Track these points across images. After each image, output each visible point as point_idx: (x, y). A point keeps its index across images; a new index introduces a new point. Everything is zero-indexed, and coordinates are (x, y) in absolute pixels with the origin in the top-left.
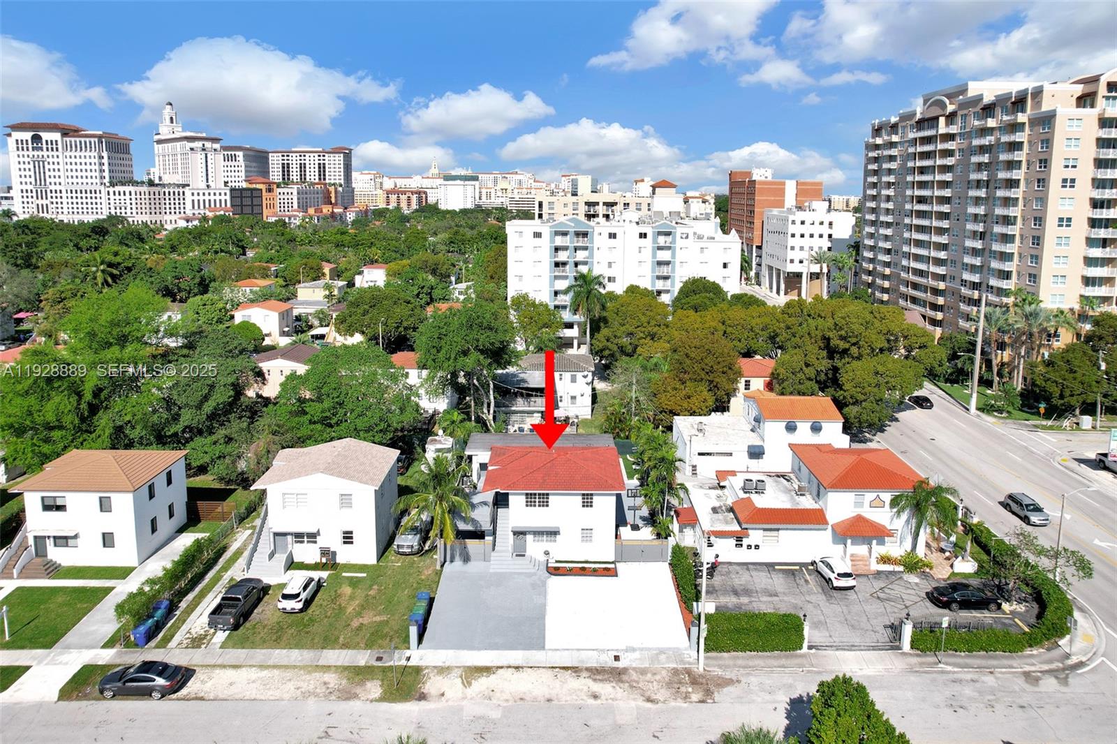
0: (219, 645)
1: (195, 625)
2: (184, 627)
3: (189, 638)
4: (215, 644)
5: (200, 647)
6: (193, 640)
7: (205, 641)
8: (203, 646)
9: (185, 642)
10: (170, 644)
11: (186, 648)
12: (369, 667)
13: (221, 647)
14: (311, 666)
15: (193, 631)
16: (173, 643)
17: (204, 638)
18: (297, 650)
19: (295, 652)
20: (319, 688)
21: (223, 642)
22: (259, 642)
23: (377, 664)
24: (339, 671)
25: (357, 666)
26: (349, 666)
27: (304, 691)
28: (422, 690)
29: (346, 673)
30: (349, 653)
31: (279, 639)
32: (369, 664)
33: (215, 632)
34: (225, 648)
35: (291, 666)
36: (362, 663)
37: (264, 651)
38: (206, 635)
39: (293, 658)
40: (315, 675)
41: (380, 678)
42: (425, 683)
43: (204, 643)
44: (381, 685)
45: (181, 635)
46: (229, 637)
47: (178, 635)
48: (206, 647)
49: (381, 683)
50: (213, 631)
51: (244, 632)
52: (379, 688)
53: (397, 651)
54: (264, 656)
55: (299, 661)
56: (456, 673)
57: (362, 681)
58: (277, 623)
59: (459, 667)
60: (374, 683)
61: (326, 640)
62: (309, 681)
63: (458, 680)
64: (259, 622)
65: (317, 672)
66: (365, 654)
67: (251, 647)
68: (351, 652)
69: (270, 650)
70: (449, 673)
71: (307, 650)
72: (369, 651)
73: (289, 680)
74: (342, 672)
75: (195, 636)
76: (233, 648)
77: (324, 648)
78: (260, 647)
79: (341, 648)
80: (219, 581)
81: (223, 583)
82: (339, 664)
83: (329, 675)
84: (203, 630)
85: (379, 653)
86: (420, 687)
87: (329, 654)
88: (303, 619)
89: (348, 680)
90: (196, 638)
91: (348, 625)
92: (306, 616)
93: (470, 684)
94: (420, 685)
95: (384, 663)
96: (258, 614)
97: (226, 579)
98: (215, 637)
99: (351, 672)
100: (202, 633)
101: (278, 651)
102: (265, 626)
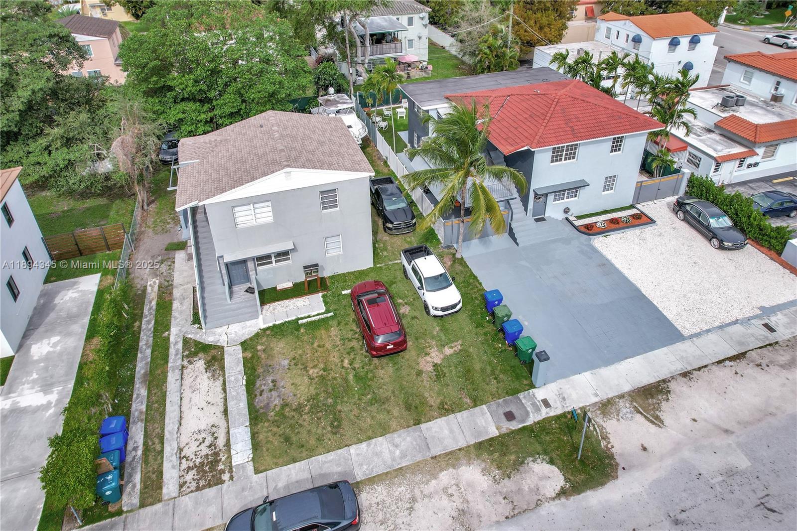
0: (250, 467)
1: (184, 439)
2: (168, 450)
3: (189, 469)
4: (242, 466)
5: (223, 482)
6: (200, 468)
7: (221, 467)
8: (226, 477)
9: (189, 477)
10: (165, 491)
11: (198, 489)
12: (508, 435)
13: (257, 471)
14: (425, 462)
15: (187, 452)
16: (170, 488)
17: (218, 462)
18: (380, 439)
19: (381, 443)
20: (470, 498)
21: (253, 460)
22: (313, 442)
23: (515, 426)
24: (473, 456)
25: (491, 439)
26: (480, 443)
27: (454, 514)
28: (614, 450)
29: (485, 456)
30: (460, 420)
31: (338, 427)
32: (504, 431)
33: (228, 444)
34: (266, 470)
35: (396, 470)
36: (493, 432)
37: (331, 456)
38: (216, 454)
39: (386, 455)
40: (445, 477)
41: (539, 448)
42: (605, 438)
43: (223, 472)
44: (551, 462)
45: (173, 467)
46: (256, 446)
47: (167, 466)
48: (231, 478)
49: (547, 458)
50: (221, 442)
51: (275, 429)
52: (554, 469)
53: (521, 395)
54: (338, 465)
55: (401, 458)
56: (625, 407)
57: (518, 464)
58: (314, 398)
59: (621, 396)
60: (539, 461)
61: (408, 407)
62: (445, 490)
63: (638, 417)
64: (285, 405)
65: (442, 470)
66: (483, 414)
67: (304, 454)
68: (461, 417)
69: (339, 451)
70: (618, 411)
71: (395, 435)
72: (484, 406)
73: (414, 500)
74: (478, 456)
75: (198, 461)
76: (277, 465)
77: (418, 422)
78: (320, 450)
79: (442, 415)
80: (168, 349)
81: (177, 350)
82: (462, 444)
83: (463, 468)
84: (203, 447)
85: (502, 405)
86: (606, 446)
87: (434, 430)
88: (346, 380)
89: (499, 468)
90: (202, 464)
91: (419, 373)
92: (347, 374)
93: (657, 418)
94: (603, 444)
95: (523, 421)
96: (271, 390)
97: (176, 343)
98: (233, 452)
99: (491, 453)
100: (204, 450)
101: (353, 450)
102: (299, 409)
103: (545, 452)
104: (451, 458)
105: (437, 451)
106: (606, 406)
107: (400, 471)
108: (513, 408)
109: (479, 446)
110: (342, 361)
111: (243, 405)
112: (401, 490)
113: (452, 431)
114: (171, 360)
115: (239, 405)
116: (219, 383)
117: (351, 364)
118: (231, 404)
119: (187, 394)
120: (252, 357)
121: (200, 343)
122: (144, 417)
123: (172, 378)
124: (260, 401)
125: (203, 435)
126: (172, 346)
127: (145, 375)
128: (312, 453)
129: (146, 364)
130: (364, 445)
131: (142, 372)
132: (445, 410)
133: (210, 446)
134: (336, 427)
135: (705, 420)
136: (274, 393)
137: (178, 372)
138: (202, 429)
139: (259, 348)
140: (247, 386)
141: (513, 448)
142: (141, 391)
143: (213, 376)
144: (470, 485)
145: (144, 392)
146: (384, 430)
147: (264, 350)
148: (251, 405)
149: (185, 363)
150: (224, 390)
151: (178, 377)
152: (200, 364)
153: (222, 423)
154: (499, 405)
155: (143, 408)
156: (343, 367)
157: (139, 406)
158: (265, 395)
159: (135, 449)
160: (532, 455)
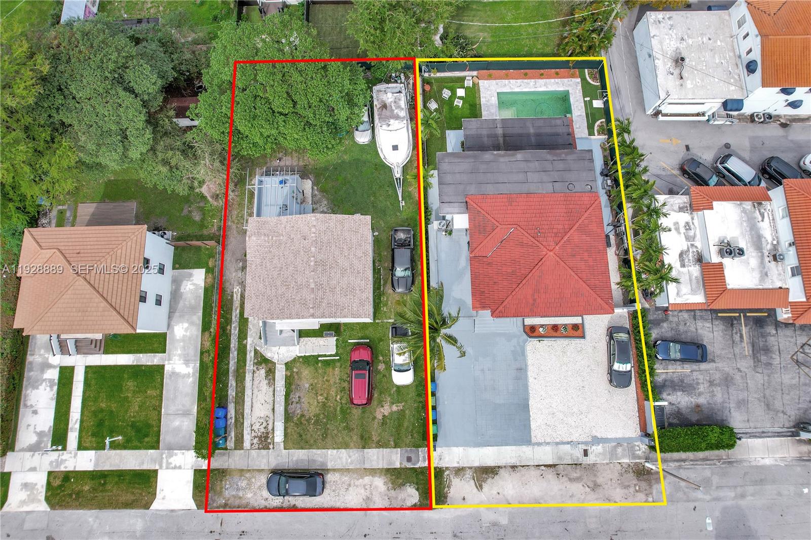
0: (282, 445)
1: (253, 420)
2: (246, 423)
3: (255, 437)
4: (279, 443)
5: (269, 449)
6: (260, 439)
7: (269, 441)
8: (271, 447)
9: (254, 442)
10: (244, 444)
11: (258, 449)
13: (285, 449)
14: (360, 469)
15: (254, 427)
16: (246, 444)
17: (268, 437)
18: (343, 450)
19: (343, 452)
20: (374, 494)
21: (284, 441)
22: (312, 442)
23: (409, 465)
24: (383, 474)
25: (395, 469)
26: (389, 469)
27: (364, 498)
28: (449, 495)
29: (389, 476)
30: (384, 453)
31: (325, 438)
32: (403, 466)
33: (273, 429)
34: (289, 449)
35: (346, 469)
36: (398, 465)
37: (319, 452)
38: (268, 433)
39: (344, 460)
40: (367, 479)
41: (415, 481)
42: (449, 487)
43: (270, 443)
44: (417, 489)
45: (248, 434)
46: (286, 435)
47: (245, 432)
48: (273, 448)
49: (416, 487)
50: (270, 427)
51: (296, 429)
52: (417, 493)
53: (420, 449)
54: (321, 457)
55: (350, 464)
56: (469, 474)
57: (403, 485)
58: (317, 416)
59: (470, 468)
60: (412, 487)
61: (362, 437)
62: (364, 486)
63: (472, 482)
64: (303, 416)
65: (367, 476)
66: (397, 454)
67: (307, 447)
68: (386, 451)
69: (323, 450)
70: (464, 475)
71: (351, 451)
72: (399, 449)
73: (349, 485)
74: (385, 475)
75: (259, 434)
76: (294, 448)
77: (364, 448)
78: (314, 447)
79: (377, 447)
80: (246, 354)
81: (251, 358)
82: (380, 466)
83: (376, 478)
84: (262, 427)
85: (408, 452)
86: (447, 491)
87: (370, 454)
88: (336, 410)
89: (392, 484)
90: (261, 436)
91: (375, 418)
92: (337, 406)
93: (481, 486)
94: (446, 489)
95: (414, 465)
96: (297, 403)
97: (251, 351)
98: (275, 435)
99: (392, 475)
100: (263, 430)
101: (330, 451)
102: (309, 420)
103: (417, 484)
104: (373, 472)
105: (367, 466)
106: (459, 471)
107: (348, 470)
108: (413, 456)
109: (388, 470)
110: (336, 396)
111: (282, 408)
112: (346, 479)
113: (378, 458)
114: (247, 365)
115: (280, 408)
116: (271, 389)
117: (340, 400)
118: (277, 406)
119: (255, 391)
120: (290, 375)
121: (264, 356)
122: (234, 400)
123: (248, 377)
124: (292, 408)
125: (262, 420)
126: (248, 353)
127: (234, 370)
128: (311, 447)
129: (235, 363)
130: (335, 451)
131: (233, 368)
132: (380, 445)
133: (265, 428)
134: (325, 436)
135: (504, 495)
136: (298, 405)
137: (251, 374)
138: (262, 416)
139: (295, 370)
140: (286, 396)
141: (403, 477)
142: (232, 382)
143: (269, 383)
144: (376, 487)
145: (234, 384)
146: (346, 446)
147: (297, 373)
148: (286, 410)
149: (255, 369)
150: (274, 395)
151: (251, 379)
152: (263, 372)
153: (271, 416)
154: (407, 451)
155: (234, 394)
156: (336, 400)
157: (232, 393)
158: (294, 405)
159: (231, 418)
160: (410, 483)
